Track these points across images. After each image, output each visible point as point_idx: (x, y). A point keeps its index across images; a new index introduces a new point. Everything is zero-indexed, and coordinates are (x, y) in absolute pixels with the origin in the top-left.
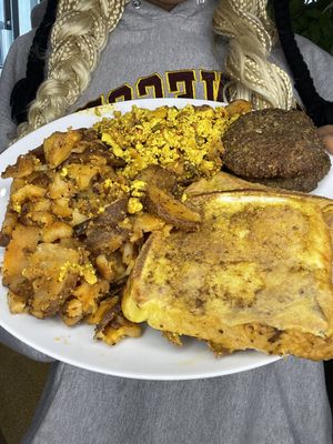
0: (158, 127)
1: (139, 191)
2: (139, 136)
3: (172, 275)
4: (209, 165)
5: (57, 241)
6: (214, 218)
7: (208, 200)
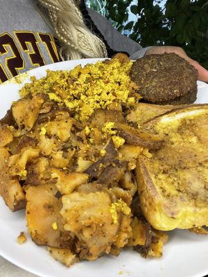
0: (88, 80)
1: (113, 129)
2: (80, 89)
3: (176, 184)
4: (132, 100)
5: (75, 189)
6: (167, 135)
7: (156, 124)
